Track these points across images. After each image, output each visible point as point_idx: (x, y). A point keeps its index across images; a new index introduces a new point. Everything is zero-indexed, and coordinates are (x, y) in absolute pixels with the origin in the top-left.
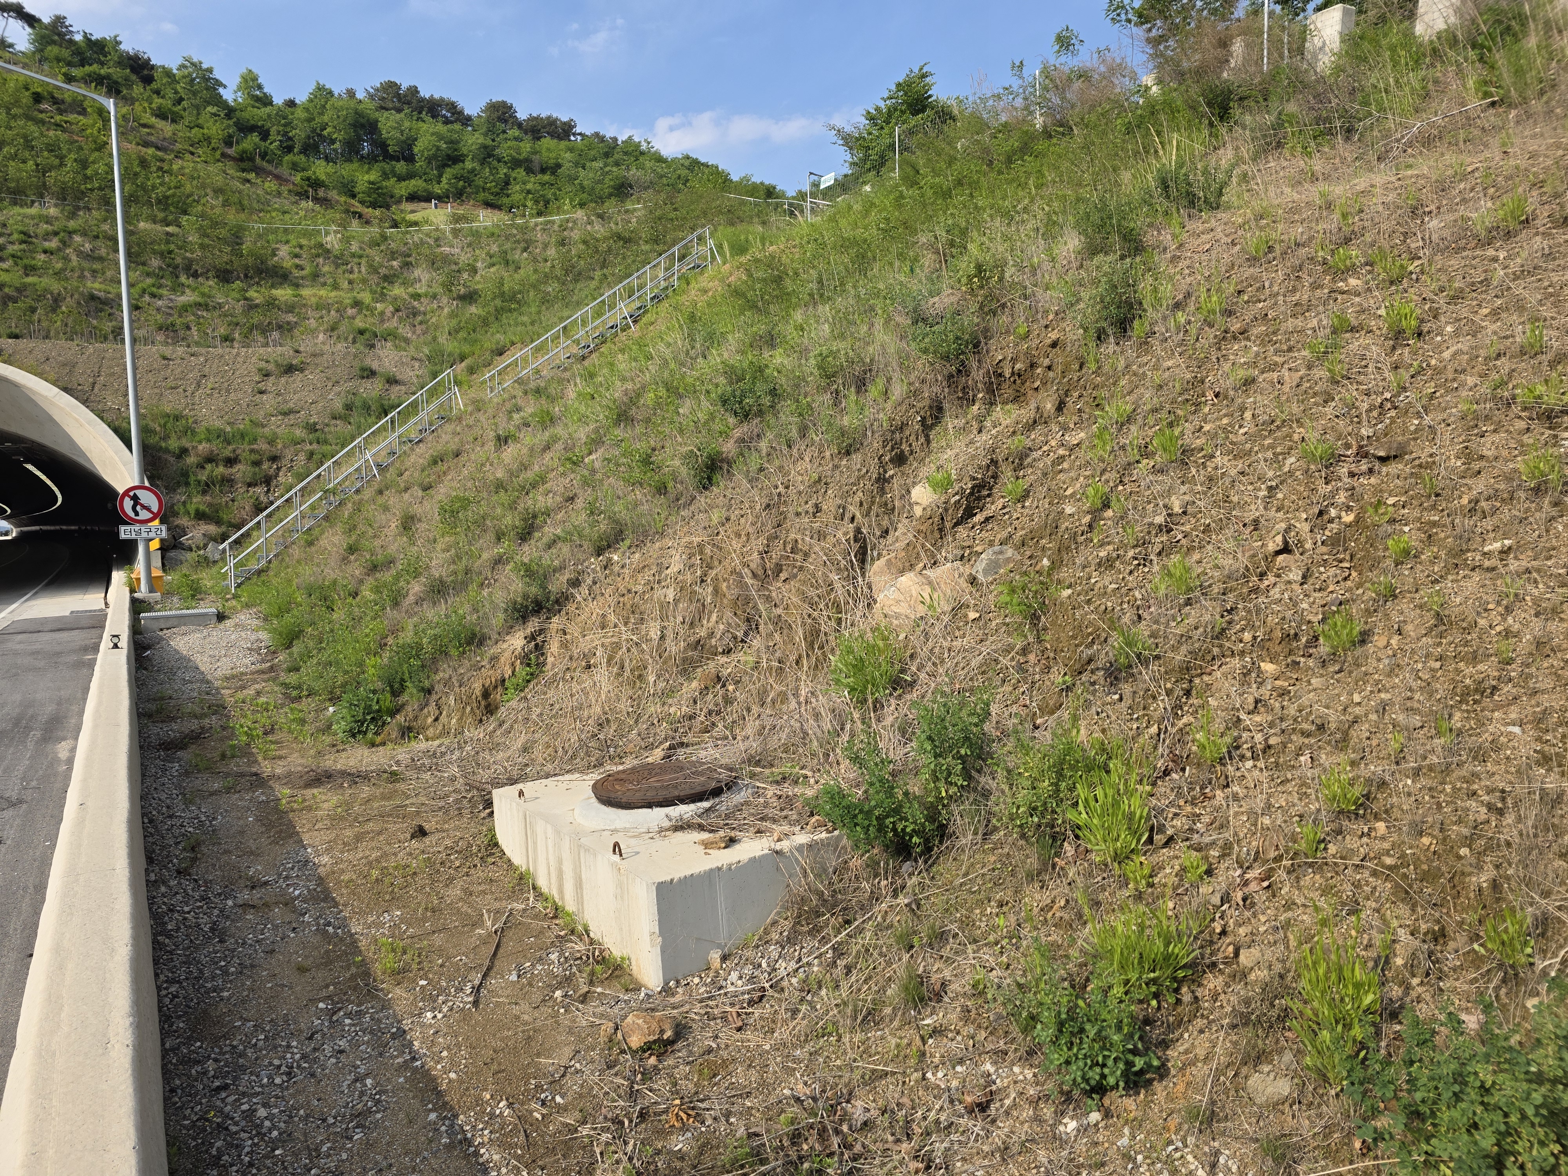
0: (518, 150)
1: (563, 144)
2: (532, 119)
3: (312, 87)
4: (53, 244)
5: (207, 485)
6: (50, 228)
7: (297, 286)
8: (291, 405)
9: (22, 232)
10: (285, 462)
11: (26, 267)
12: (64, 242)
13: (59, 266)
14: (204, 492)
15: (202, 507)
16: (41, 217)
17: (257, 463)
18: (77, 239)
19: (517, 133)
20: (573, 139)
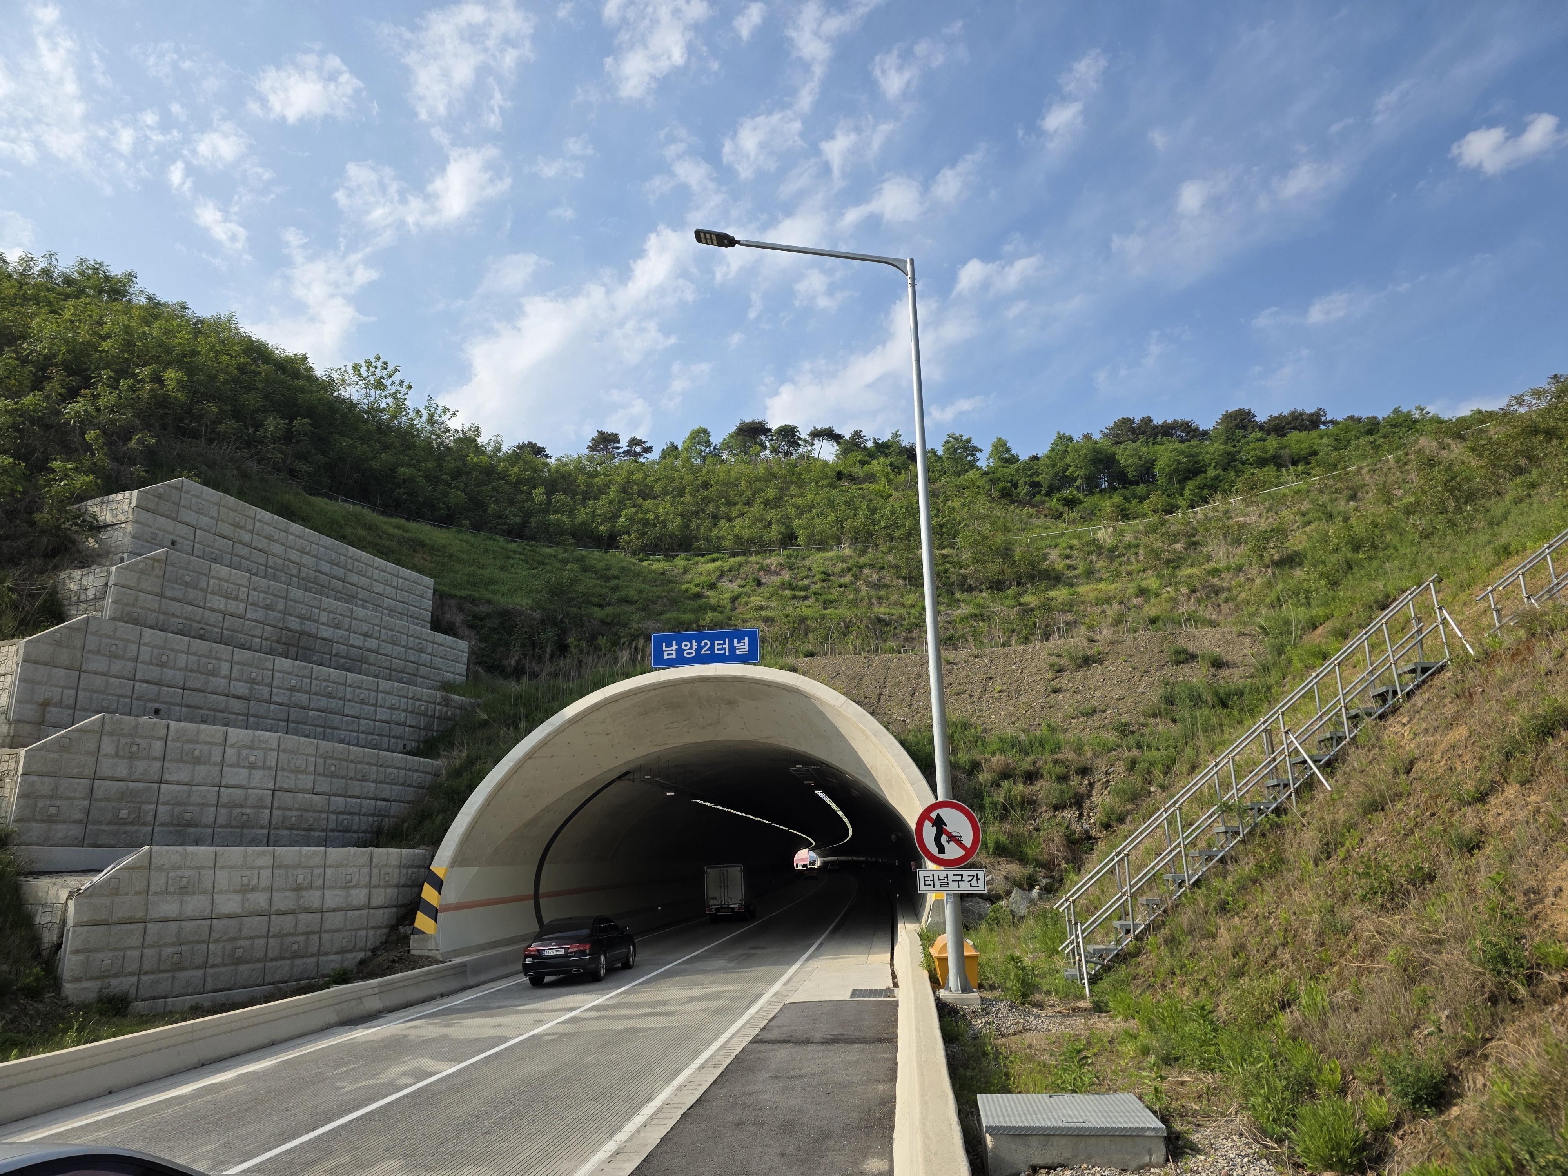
0: (1264, 450)
1: (1314, 434)
2: (1272, 419)
3: (1053, 438)
4: (848, 579)
5: (1005, 808)
6: (844, 565)
7: (1072, 585)
8: (1094, 703)
9: (824, 573)
10: (1098, 775)
11: (824, 602)
12: (856, 577)
13: (851, 597)
14: (1003, 818)
15: (1003, 838)
16: (838, 557)
17: (1063, 778)
18: (866, 571)
19: (1259, 435)
20: (1322, 427)
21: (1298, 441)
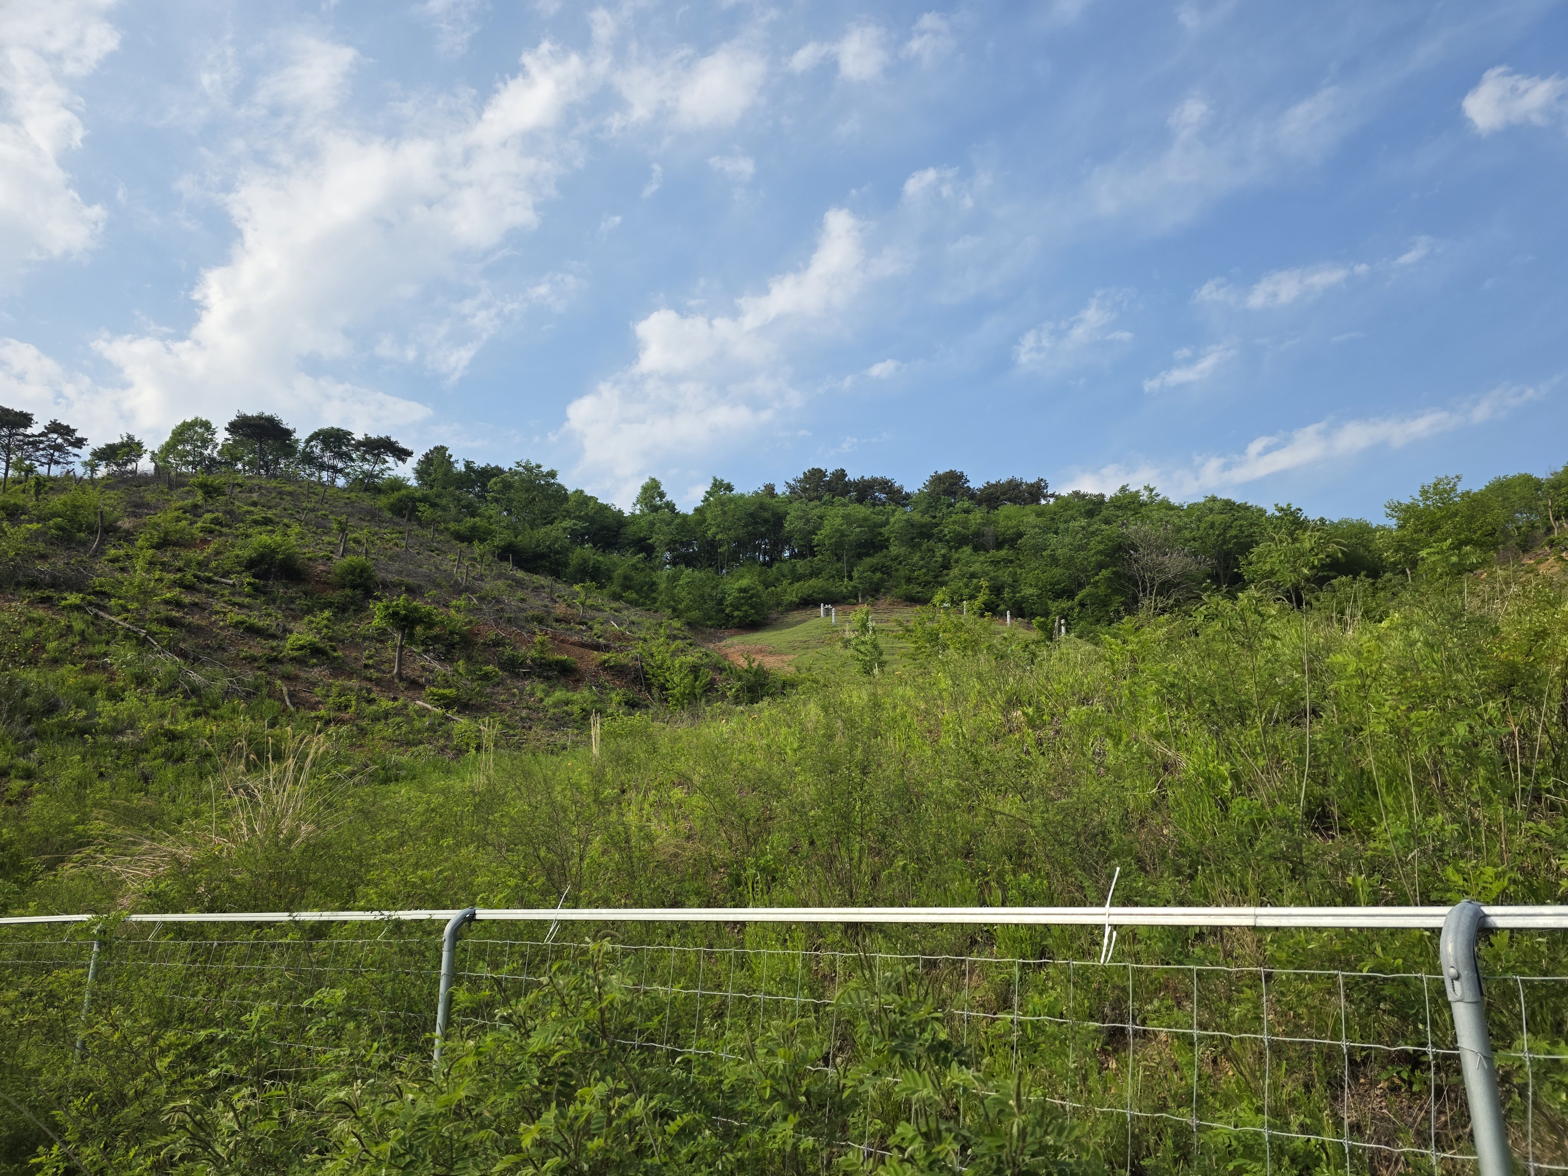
0: (965, 524)
1: (1029, 508)
2: (990, 486)
3: (710, 484)
19: (966, 504)
20: (1043, 502)
21: (1007, 517)
